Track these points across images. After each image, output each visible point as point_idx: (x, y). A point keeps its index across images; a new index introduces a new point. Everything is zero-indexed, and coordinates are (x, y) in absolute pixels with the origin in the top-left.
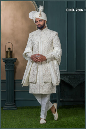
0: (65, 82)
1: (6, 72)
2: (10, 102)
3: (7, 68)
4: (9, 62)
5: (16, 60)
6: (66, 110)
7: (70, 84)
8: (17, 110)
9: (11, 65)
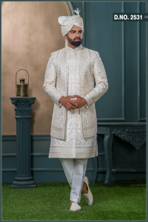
0: (121, 139)
1: (17, 121)
2: (24, 175)
3: (19, 114)
5: (34, 100)
6: (122, 188)
7: (129, 143)
9: (25, 110)
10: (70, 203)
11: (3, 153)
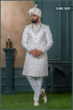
0: (59, 70)
1: (6, 60)
2: (9, 88)
3: (7, 57)
4: (9, 51)
5: (15, 50)
6: (59, 95)
7: (63, 72)
8: (16, 95)
9: (10, 55)
10: (34, 102)
11: (1, 76)
